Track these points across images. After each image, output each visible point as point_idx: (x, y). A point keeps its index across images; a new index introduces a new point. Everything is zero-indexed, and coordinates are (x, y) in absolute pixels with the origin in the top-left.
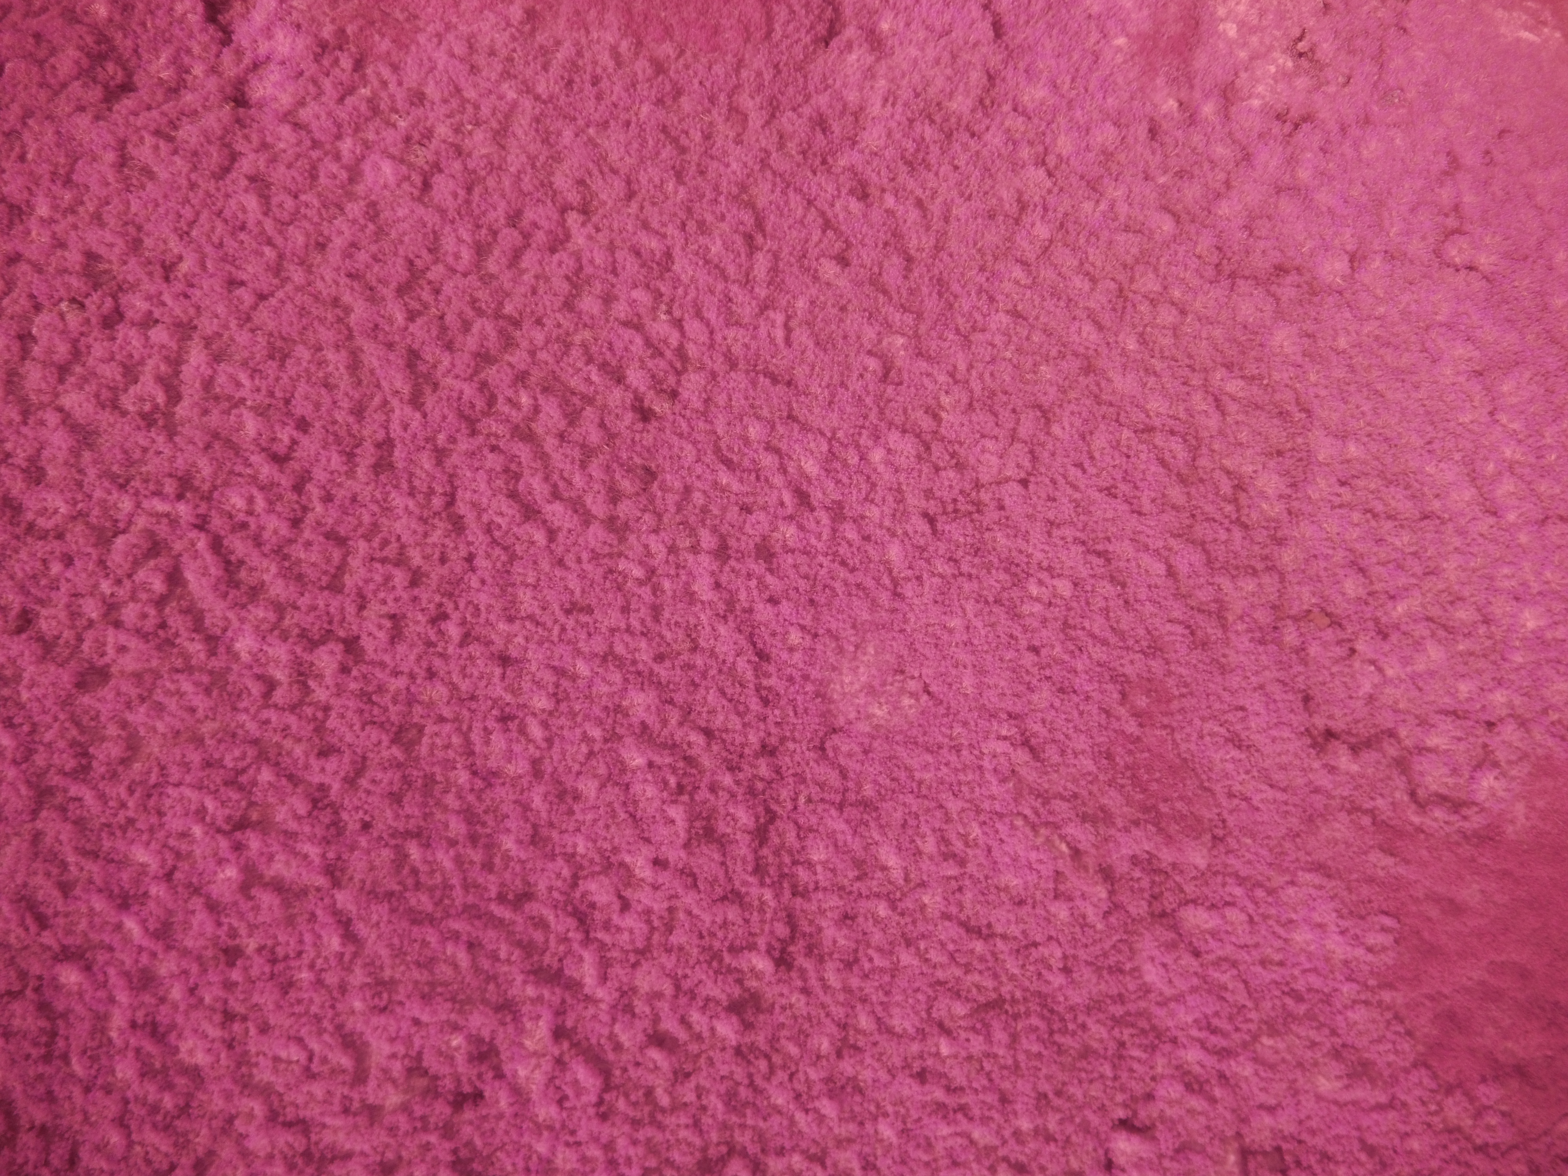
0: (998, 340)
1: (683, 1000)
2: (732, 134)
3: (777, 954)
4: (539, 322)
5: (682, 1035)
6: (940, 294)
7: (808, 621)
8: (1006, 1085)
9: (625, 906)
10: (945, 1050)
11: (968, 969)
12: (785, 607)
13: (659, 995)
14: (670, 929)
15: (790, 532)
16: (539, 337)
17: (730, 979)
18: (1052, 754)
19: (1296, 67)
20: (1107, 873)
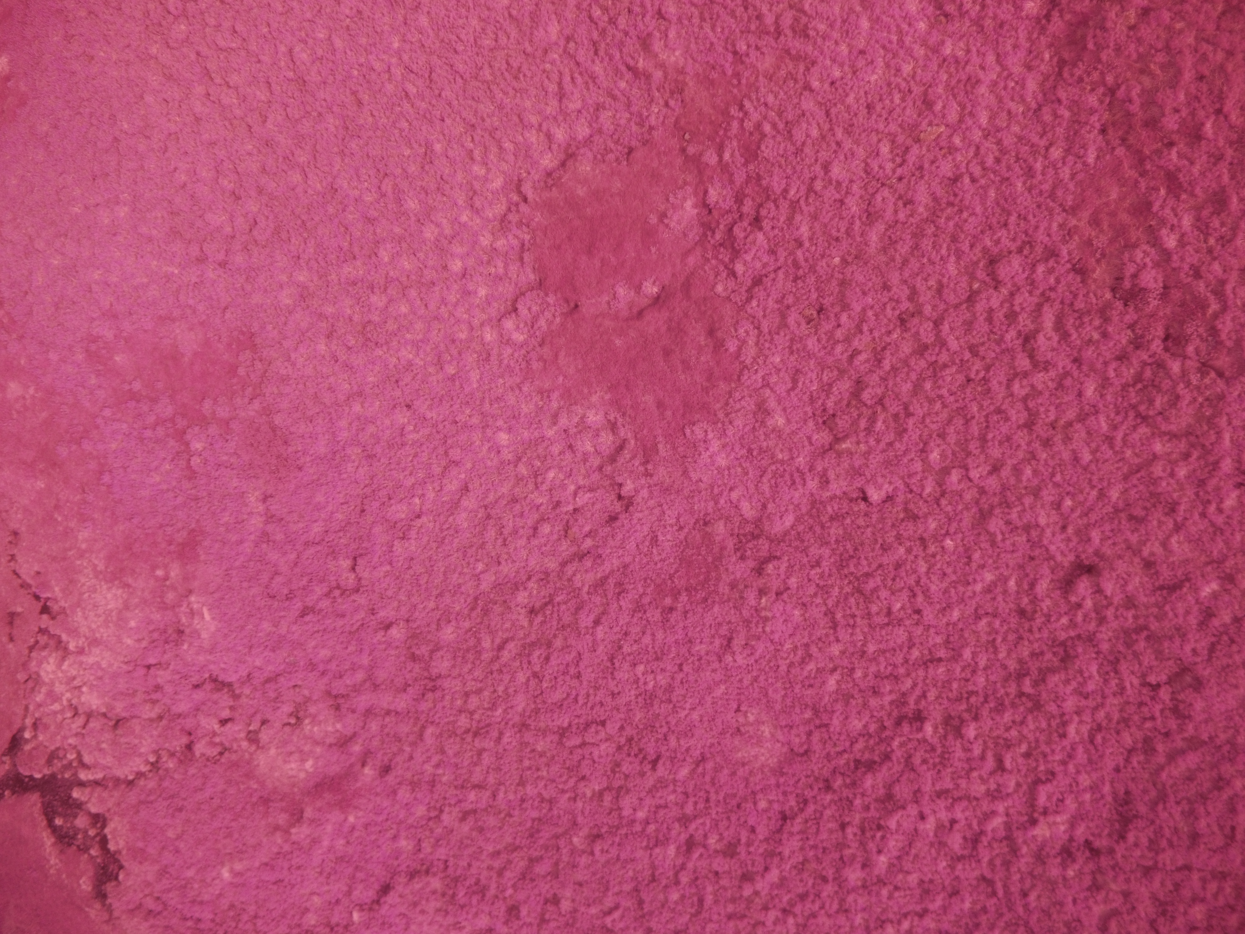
0: (541, 784)
1: (975, 764)
3: (919, 724)
5: (990, 755)
6: (539, 831)
7: (749, 805)
8: (891, 568)
9: (953, 821)
10: (899, 605)
11: (854, 616)
12: (751, 822)
13: (981, 777)
14: (947, 791)
15: (712, 840)
17: (947, 744)
18: (724, 630)
19: (306, 717)
20: (759, 571)
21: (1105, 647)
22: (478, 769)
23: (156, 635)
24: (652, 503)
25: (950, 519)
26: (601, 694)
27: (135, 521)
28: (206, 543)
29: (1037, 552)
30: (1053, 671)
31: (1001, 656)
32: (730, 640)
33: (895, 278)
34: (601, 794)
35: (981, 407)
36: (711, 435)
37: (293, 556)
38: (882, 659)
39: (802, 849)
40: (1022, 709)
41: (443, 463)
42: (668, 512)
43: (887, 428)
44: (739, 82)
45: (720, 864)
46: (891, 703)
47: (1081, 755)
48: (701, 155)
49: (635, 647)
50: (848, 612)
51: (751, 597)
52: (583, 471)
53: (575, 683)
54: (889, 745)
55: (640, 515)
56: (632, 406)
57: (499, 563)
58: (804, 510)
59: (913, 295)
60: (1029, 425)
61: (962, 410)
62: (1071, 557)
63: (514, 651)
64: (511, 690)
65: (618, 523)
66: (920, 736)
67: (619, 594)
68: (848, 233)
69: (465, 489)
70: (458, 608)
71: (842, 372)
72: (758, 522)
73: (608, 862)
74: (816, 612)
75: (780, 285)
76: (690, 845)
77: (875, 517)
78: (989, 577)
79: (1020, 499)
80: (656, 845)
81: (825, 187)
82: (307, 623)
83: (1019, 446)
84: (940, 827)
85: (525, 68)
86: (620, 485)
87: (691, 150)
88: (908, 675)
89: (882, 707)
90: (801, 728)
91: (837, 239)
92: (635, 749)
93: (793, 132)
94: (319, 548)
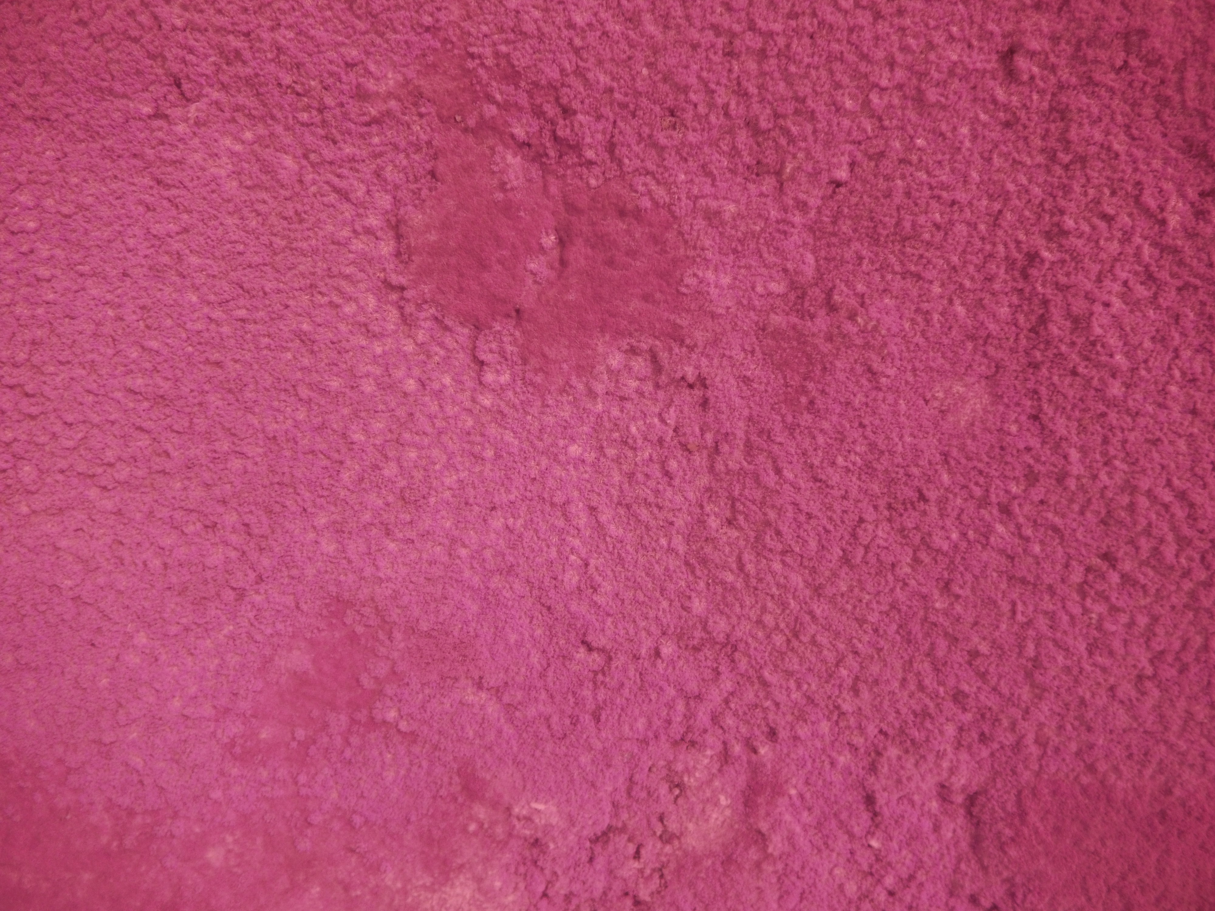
0: (874, 605)
1: (1095, 237)
2: (1046, 730)
3: (1037, 260)
4: (1173, 608)
5: (1096, 221)
6: (910, 633)
7: (1008, 439)
8: (906, 201)
9: (1125, 283)
10: (937, 215)
11: (921, 256)
12: (1021, 446)
13: (1108, 239)
14: (1100, 272)
15: (1014, 489)
16: (1174, 600)
17: (1067, 247)
18: (859, 369)
19: (681, 777)
20: (832, 308)
21: (1074, 80)
22: (825, 652)
23: (522, 869)
24: (716, 362)
25: (902, 128)
26: (837, 507)
27: (413, 818)
28: (479, 763)
29: (973, 79)
30: (1067, 130)
31: (1029, 162)
32: (870, 370)
33: (694, 34)
34: (916, 560)
35: (839, 41)
36: (700, 274)
37: (543, 696)
38: (969, 257)
39: (1069, 418)
40: (1078, 173)
41: (559, 514)
42: (734, 353)
43: (800, 125)
44: (452, 42)
45: (1038, 494)
46: (1007, 272)
47: (1140, 154)
48: (481, 116)
49: (820, 453)
50: (915, 259)
51: (849, 327)
52: (649, 403)
53: (813, 522)
54: (1037, 294)
55: (718, 379)
56: (630, 323)
57: (672, 524)
58: (811, 241)
59: (717, 29)
60: (878, 16)
61: (831, 58)
62: (994, 57)
63: (752, 558)
64: (782, 580)
65: (712, 400)
66: (1047, 265)
67: (769, 437)
68: (631, 46)
69: (593, 509)
70: (683, 583)
71: (731, 131)
72: (793, 286)
73: (973, 589)
74: (897, 284)
75: (628, 130)
76: (1006, 510)
77: (858, 186)
78: (965, 130)
79: (927, 61)
80: (987, 538)
81: (584, 38)
82: (607, 720)
83: (888, 34)
84: (1123, 296)
85: (299, 207)
86: (683, 378)
87: (472, 122)
88: (994, 244)
89: (1005, 282)
90: (977, 358)
91: (630, 58)
92: (900, 507)
93: (524, 29)
94: (552, 668)
